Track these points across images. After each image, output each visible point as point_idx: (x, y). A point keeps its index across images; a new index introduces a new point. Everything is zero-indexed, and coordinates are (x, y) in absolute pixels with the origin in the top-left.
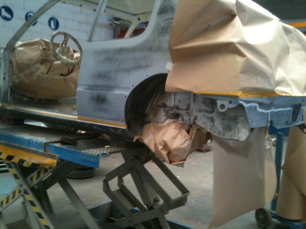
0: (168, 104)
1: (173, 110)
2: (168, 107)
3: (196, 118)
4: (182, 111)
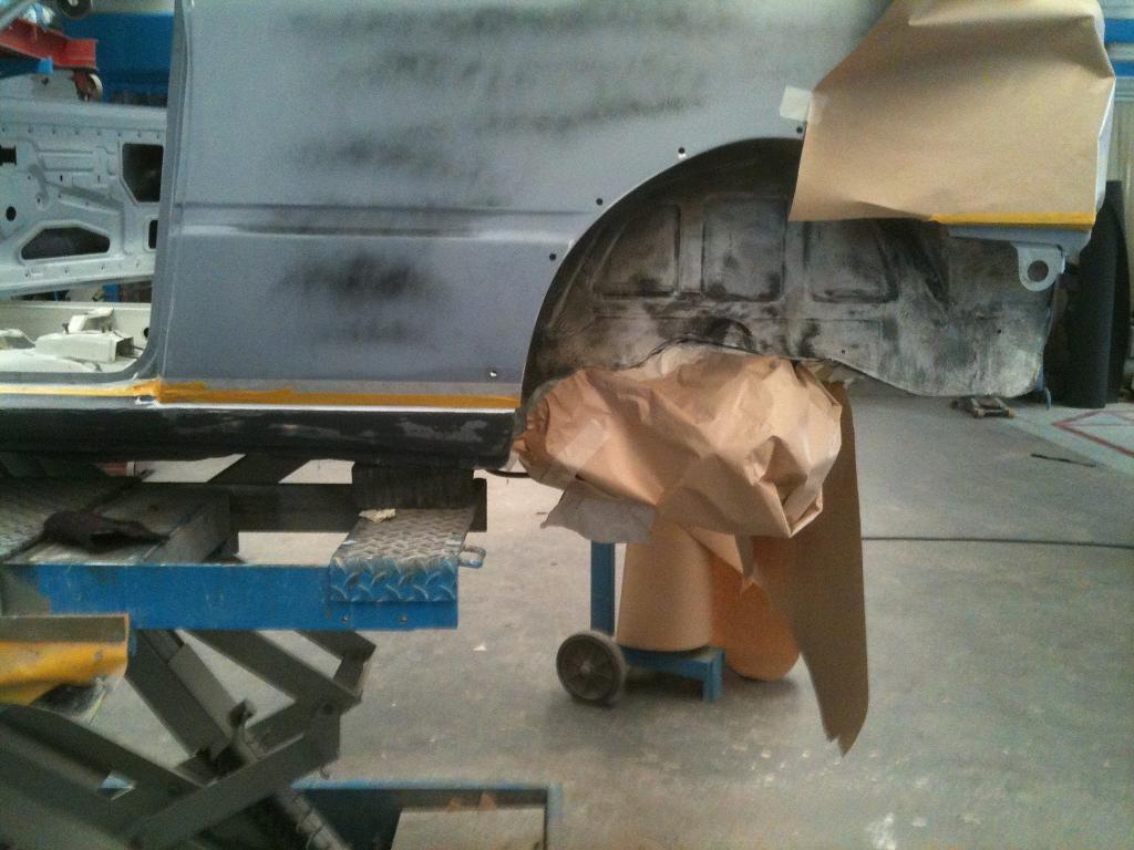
0: (667, 279)
1: (694, 305)
2: (666, 294)
3: (813, 330)
4: (743, 307)
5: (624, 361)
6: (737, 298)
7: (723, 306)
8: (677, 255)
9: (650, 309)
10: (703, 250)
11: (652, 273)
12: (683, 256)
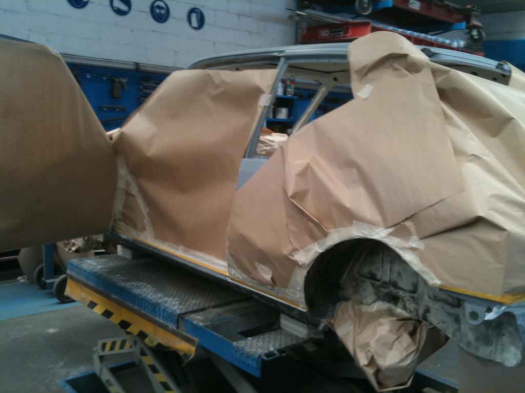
0: (379, 275)
1: (387, 288)
2: (378, 281)
3: (427, 310)
4: (403, 293)
5: (364, 302)
6: (402, 289)
7: (397, 291)
8: (382, 267)
9: (373, 284)
10: (391, 268)
11: (375, 271)
12: (384, 268)
